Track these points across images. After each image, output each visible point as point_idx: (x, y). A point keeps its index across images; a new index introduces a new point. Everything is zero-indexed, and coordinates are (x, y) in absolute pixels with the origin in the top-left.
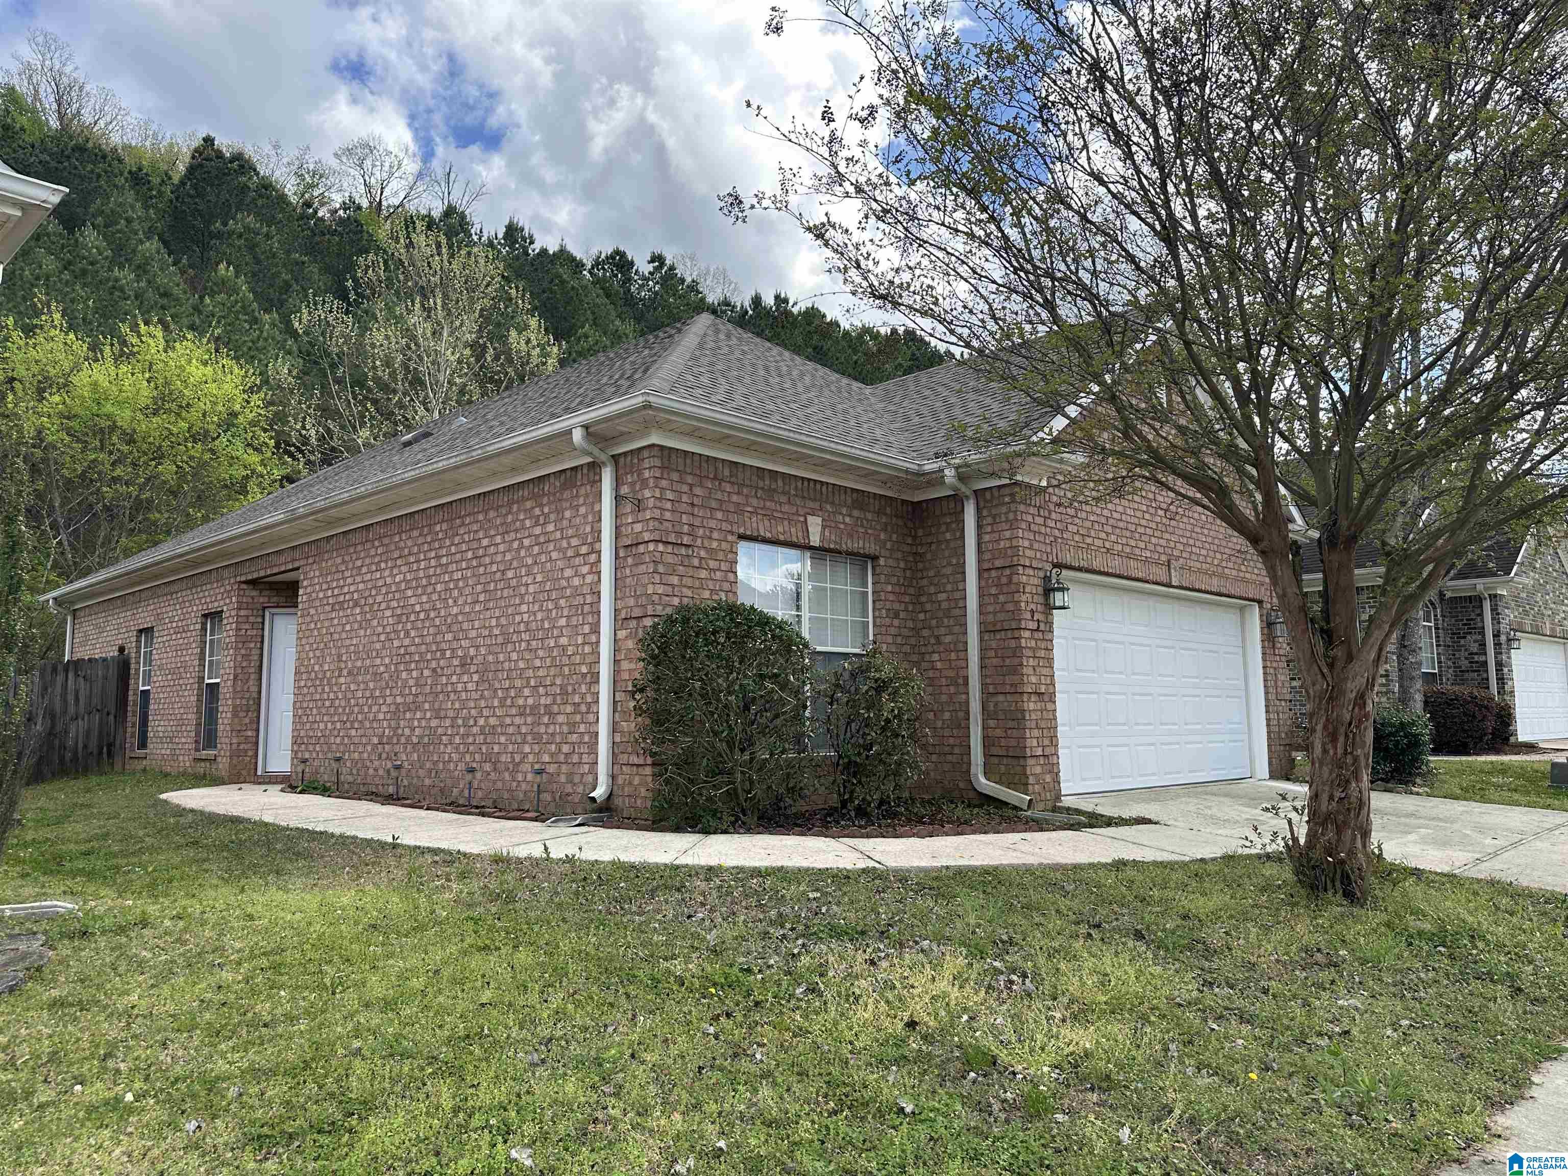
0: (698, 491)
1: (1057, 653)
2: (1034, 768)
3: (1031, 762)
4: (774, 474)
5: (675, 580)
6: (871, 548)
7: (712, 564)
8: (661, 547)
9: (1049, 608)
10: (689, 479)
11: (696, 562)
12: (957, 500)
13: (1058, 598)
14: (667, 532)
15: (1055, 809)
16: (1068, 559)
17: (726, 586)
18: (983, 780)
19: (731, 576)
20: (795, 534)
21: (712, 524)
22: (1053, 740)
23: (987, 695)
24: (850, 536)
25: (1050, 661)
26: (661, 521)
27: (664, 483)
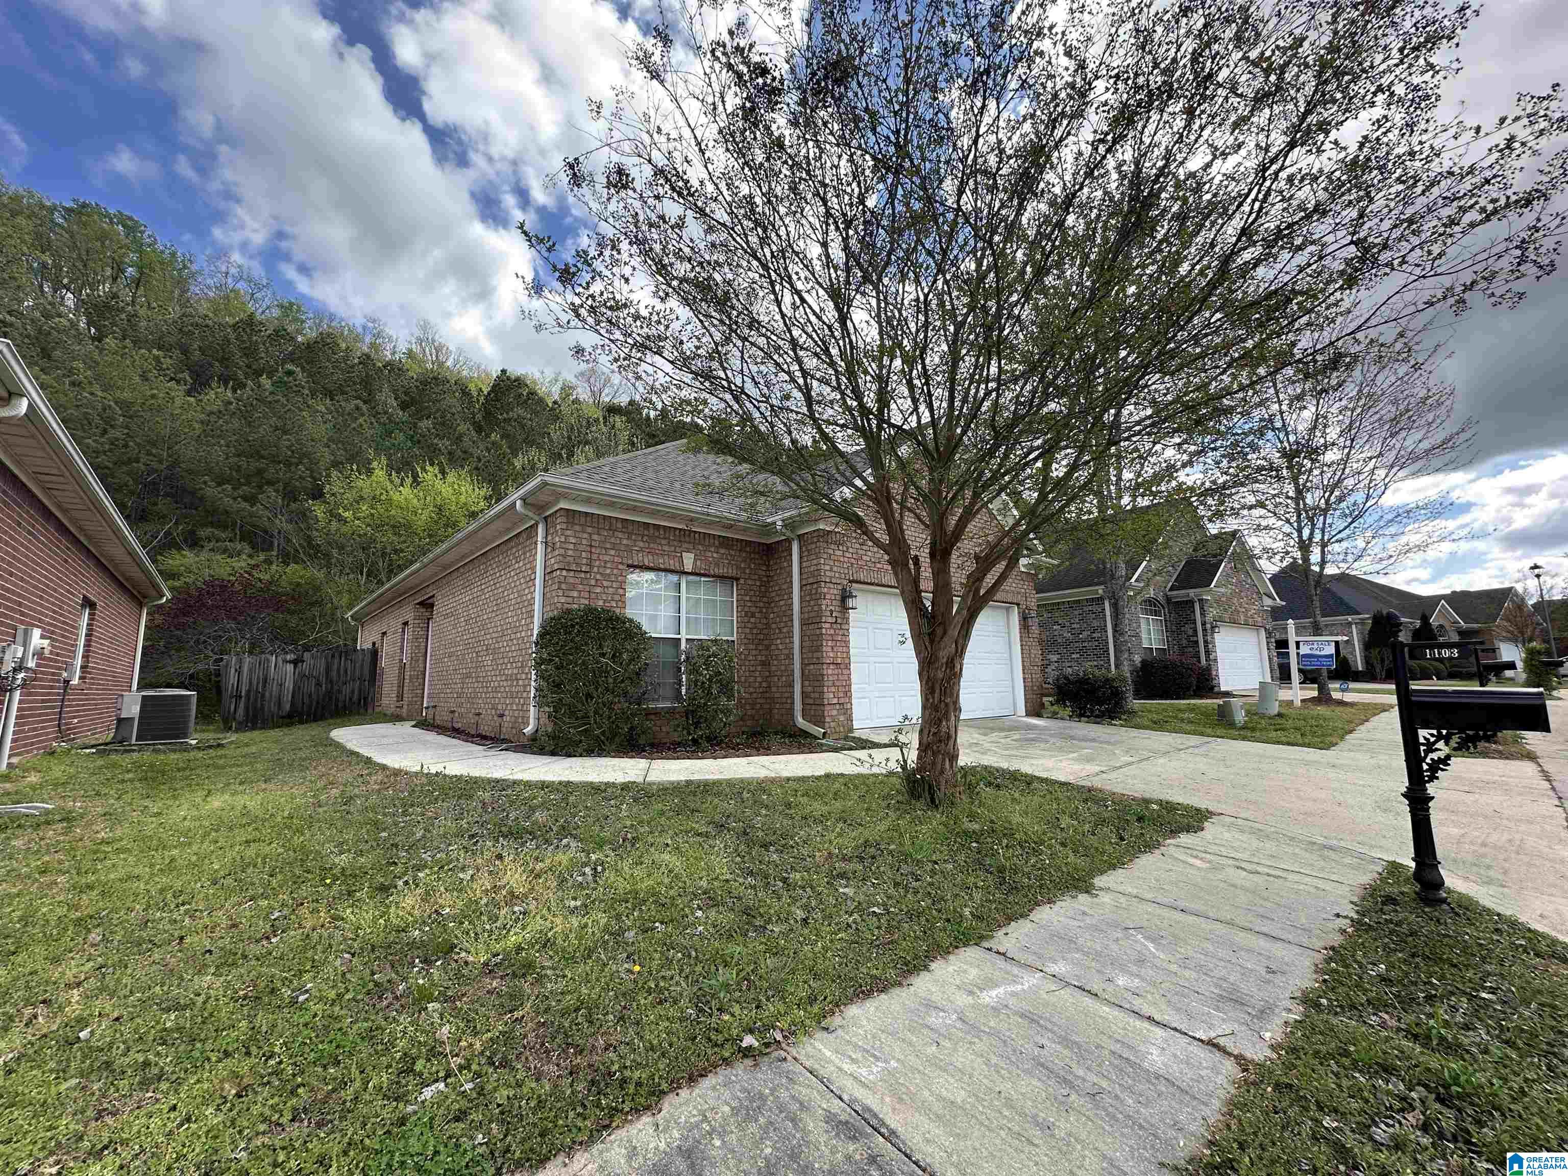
0: (595, 537)
1: (851, 638)
2: (831, 712)
3: (828, 708)
4: (657, 527)
5: (575, 594)
6: (732, 572)
7: (605, 584)
8: (564, 573)
9: (845, 608)
10: (589, 530)
11: (593, 582)
12: (789, 541)
13: (850, 603)
14: (569, 563)
15: (846, 738)
16: (862, 577)
17: (617, 597)
18: (800, 719)
19: (621, 591)
20: (672, 564)
21: (607, 558)
22: (848, 693)
23: (804, 665)
24: (718, 566)
25: (847, 644)
26: (564, 556)
27: (568, 533)
